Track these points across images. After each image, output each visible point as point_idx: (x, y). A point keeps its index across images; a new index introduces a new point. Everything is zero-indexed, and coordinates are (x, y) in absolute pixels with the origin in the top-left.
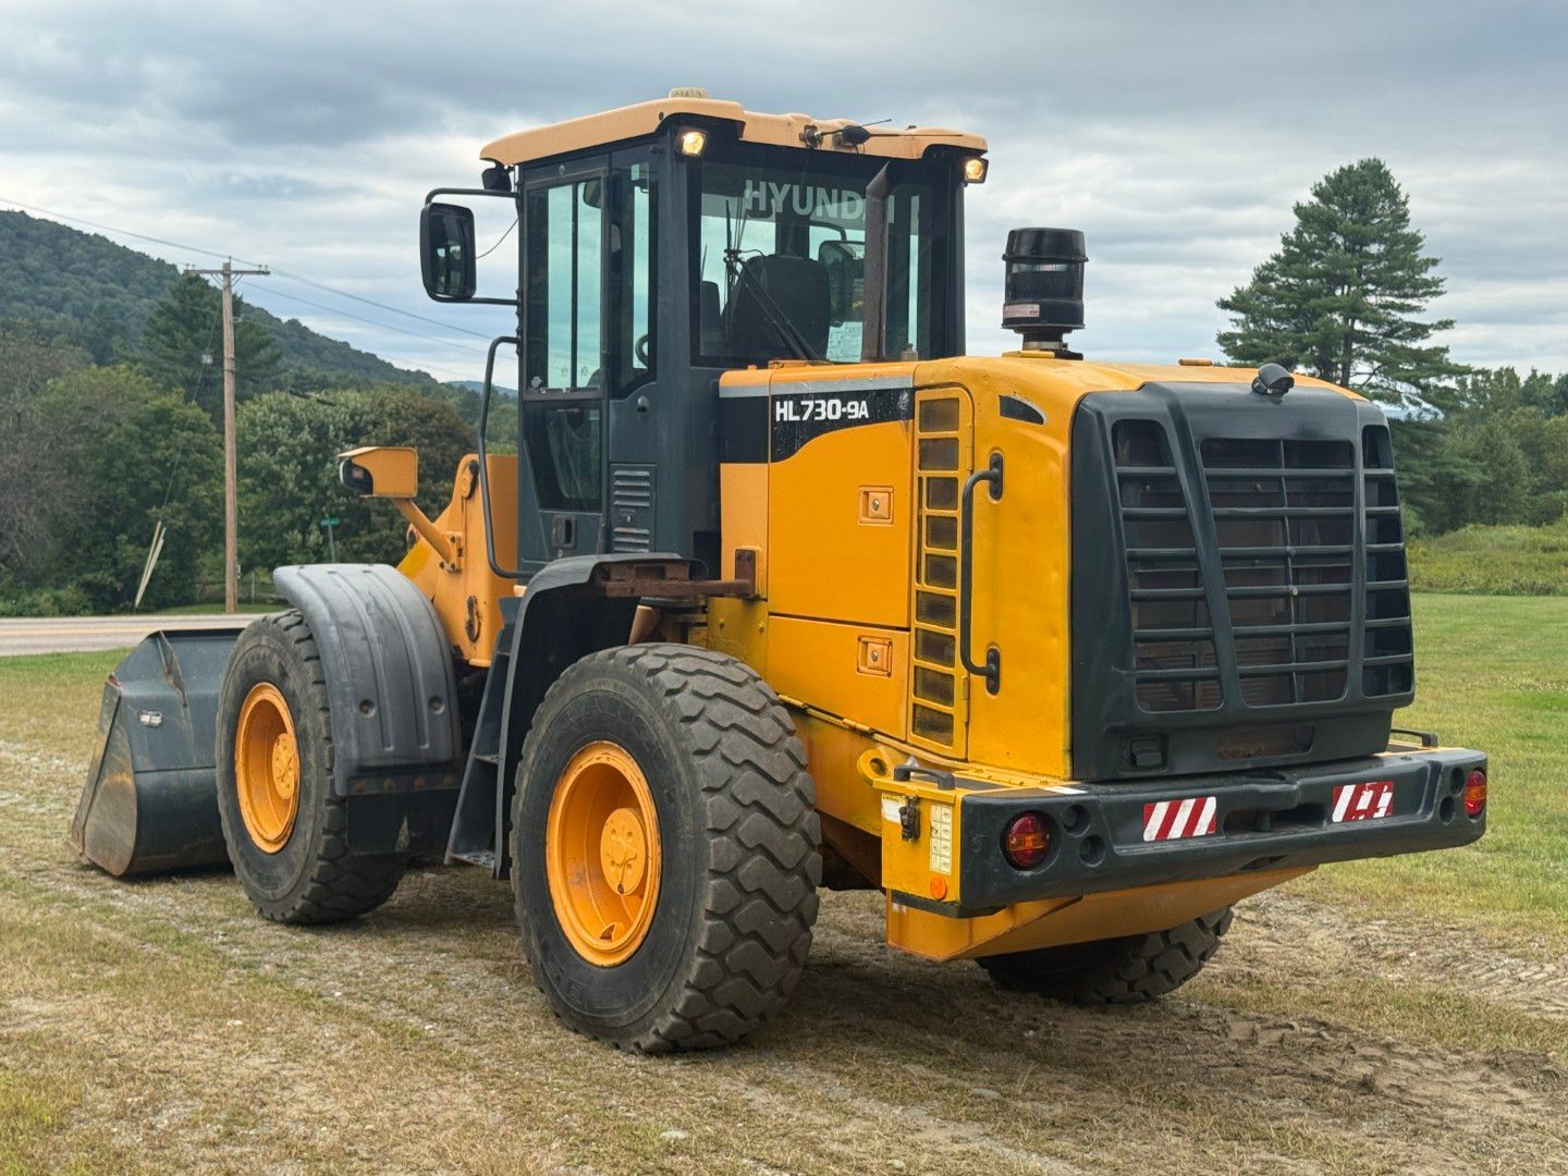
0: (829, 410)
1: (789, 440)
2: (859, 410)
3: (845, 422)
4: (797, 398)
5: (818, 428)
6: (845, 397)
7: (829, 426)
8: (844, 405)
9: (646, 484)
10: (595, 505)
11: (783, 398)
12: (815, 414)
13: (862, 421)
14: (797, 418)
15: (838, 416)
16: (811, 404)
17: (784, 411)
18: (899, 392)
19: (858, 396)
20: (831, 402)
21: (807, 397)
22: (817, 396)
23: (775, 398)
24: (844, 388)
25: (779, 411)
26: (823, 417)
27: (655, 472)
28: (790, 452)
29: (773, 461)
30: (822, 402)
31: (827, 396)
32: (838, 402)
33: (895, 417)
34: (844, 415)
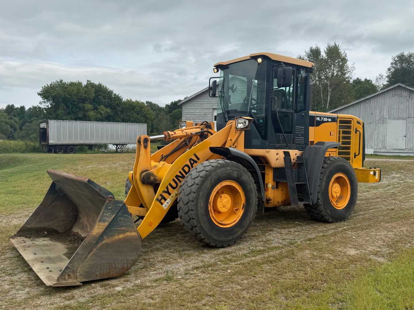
0: (325, 119)
1: (319, 123)
2: (330, 120)
3: (328, 121)
4: (320, 117)
5: (323, 122)
6: (328, 118)
7: (325, 122)
8: (328, 119)
9: (304, 129)
10: (291, 133)
11: (318, 117)
12: (323, 120)
13: (330, 122)
14: (320, 120)
15: (327, 121)
16: (322, 118)
17: (318, 119)
18: (336, 118)
19: (330, 118)
20: (326, 118)
21: (322, 117)
22: (323, 117)
23: (316, 116)
24: (327, 116)
25: (317, 119)
26: (324, 120)
27: (305, 127)
28: (319, 125)
29: (316, 126)
30: (324, 118)
31: (325, 117)
32: (327, 118)
33: (335, 122)
34: (328, 120)
